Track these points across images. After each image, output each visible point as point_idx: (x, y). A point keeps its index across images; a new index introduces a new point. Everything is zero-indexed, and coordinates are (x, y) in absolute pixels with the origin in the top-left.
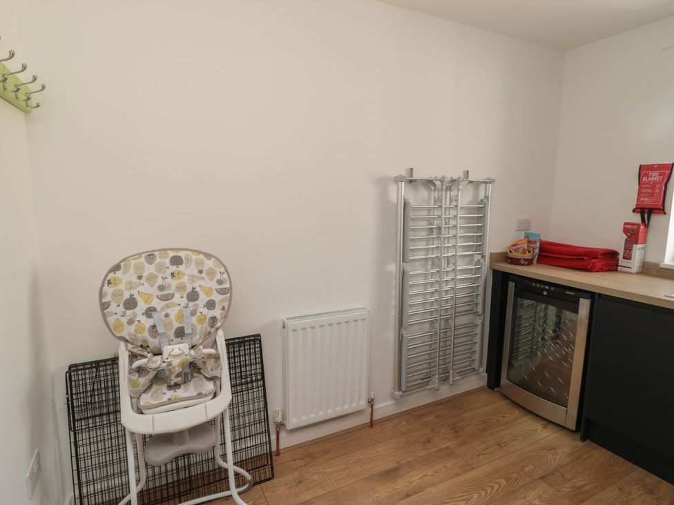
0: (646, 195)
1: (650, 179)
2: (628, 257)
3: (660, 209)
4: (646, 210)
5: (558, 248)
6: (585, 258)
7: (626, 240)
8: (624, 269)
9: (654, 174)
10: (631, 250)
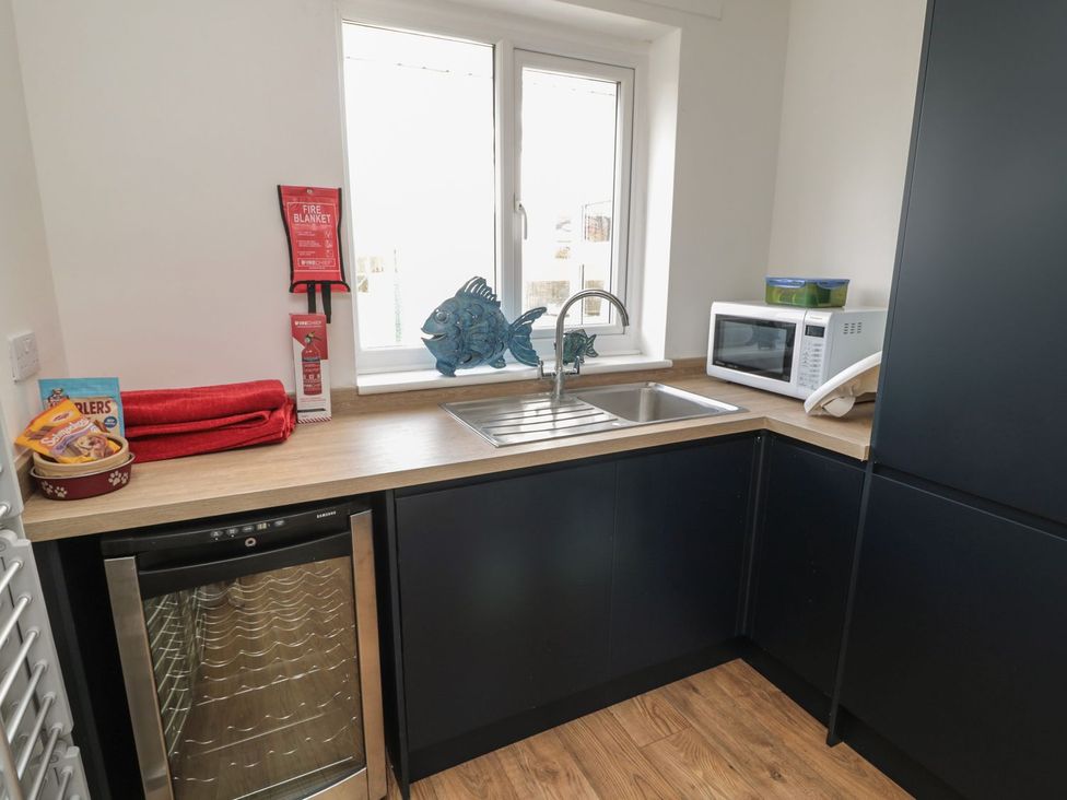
0: (309, 253)
1: (307, 219)
2: (313, 389)
3: (339, 282)
4: (318, 286)
5: (169, 404)
6: (263, 413)
7: (304, 354)
8: (311, 416)
9: (312, 208)
10: (317, 373)
